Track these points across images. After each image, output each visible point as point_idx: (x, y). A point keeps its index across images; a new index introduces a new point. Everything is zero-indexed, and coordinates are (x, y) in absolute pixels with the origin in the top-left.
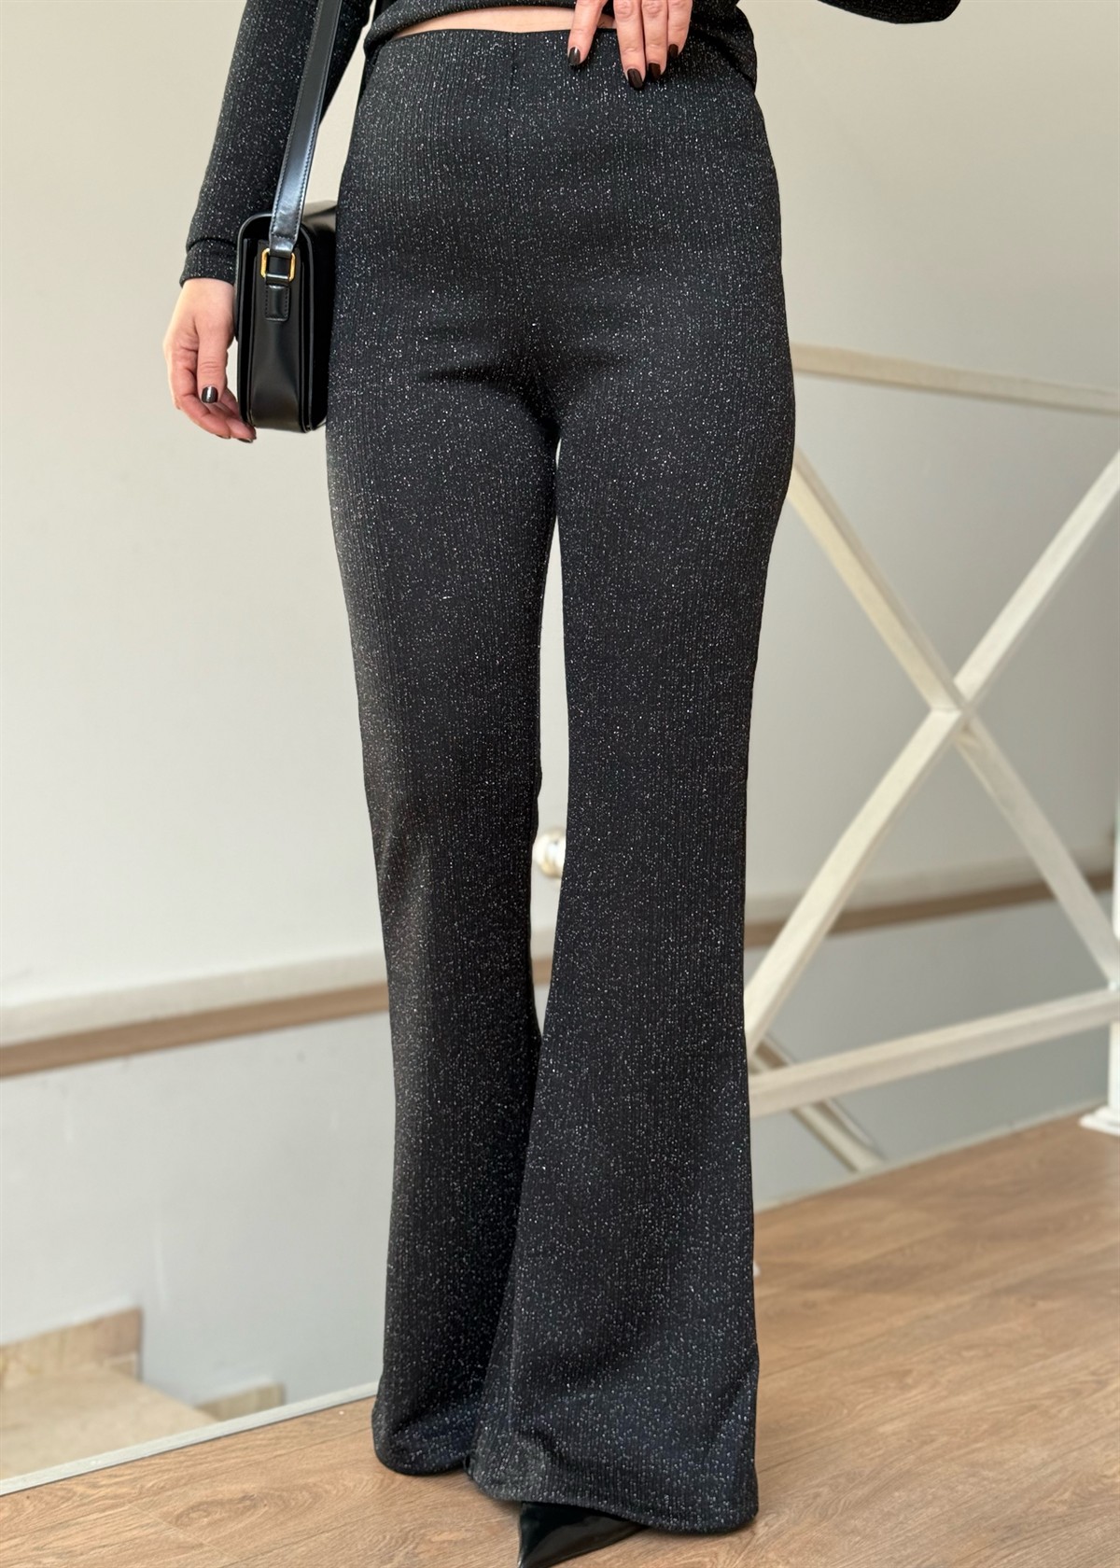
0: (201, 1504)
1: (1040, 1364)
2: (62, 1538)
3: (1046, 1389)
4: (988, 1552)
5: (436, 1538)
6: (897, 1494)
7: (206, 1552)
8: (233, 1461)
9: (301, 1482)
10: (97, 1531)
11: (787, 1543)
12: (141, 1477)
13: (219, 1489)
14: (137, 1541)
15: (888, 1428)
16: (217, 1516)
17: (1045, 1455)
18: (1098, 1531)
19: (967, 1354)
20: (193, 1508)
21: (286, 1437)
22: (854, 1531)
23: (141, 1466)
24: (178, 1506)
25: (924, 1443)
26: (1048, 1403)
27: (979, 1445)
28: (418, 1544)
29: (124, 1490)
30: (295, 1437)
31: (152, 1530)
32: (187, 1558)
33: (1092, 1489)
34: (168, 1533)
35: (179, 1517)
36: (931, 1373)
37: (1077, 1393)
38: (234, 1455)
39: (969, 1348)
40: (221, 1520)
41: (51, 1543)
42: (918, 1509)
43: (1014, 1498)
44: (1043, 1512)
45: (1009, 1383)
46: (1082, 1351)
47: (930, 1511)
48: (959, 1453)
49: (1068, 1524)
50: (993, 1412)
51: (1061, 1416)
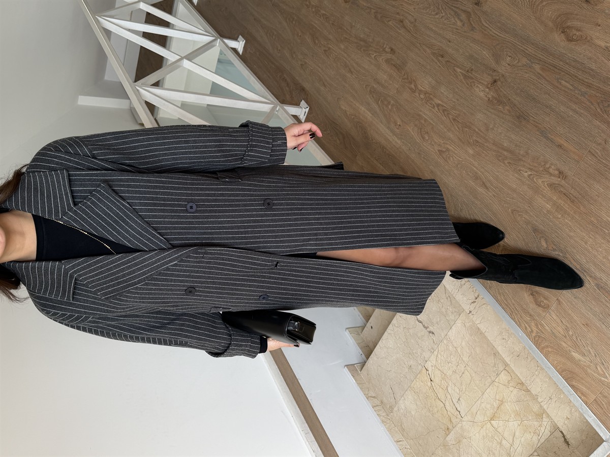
0: (537, 304)
2: (559, 332)
3: (444, 118)
4: (531, 122)
6: (506, 145)
7: (561, 297)
8: (513, 301)
10: (554, 325)
11: (535, 167)
12: (525, 321)
13: (528, 301)
14: (558, 315)
15: (471, 152)
16: (543, 299)
17: (479, 114)
18: (517, 99)
19: (427, 138)
20: (539, 305)
22: (526, 152)
23: (520, 322)
24: (540, 310)
25: (478, 142)
26: (451, 117)
27: (477, 130)
29: (533, 324)
30: (498, 290)
31: (552, 312)
32: (565, 302)
33: (496, 102)
34: (552, 308)
35: (544, 308)
36: (439, 145)
37: (444, 111)
39: (423, 138)
40: (544, 298)
41: (562, 335)
42: (513, 139)
43: (503, 119)
44: (509, 111)
45: (442, 126)
46: (421, 111)
47: (513, 136)
48: (482, 134)
49: (515, 105)
50: (459, 128)
51: (458, 113)
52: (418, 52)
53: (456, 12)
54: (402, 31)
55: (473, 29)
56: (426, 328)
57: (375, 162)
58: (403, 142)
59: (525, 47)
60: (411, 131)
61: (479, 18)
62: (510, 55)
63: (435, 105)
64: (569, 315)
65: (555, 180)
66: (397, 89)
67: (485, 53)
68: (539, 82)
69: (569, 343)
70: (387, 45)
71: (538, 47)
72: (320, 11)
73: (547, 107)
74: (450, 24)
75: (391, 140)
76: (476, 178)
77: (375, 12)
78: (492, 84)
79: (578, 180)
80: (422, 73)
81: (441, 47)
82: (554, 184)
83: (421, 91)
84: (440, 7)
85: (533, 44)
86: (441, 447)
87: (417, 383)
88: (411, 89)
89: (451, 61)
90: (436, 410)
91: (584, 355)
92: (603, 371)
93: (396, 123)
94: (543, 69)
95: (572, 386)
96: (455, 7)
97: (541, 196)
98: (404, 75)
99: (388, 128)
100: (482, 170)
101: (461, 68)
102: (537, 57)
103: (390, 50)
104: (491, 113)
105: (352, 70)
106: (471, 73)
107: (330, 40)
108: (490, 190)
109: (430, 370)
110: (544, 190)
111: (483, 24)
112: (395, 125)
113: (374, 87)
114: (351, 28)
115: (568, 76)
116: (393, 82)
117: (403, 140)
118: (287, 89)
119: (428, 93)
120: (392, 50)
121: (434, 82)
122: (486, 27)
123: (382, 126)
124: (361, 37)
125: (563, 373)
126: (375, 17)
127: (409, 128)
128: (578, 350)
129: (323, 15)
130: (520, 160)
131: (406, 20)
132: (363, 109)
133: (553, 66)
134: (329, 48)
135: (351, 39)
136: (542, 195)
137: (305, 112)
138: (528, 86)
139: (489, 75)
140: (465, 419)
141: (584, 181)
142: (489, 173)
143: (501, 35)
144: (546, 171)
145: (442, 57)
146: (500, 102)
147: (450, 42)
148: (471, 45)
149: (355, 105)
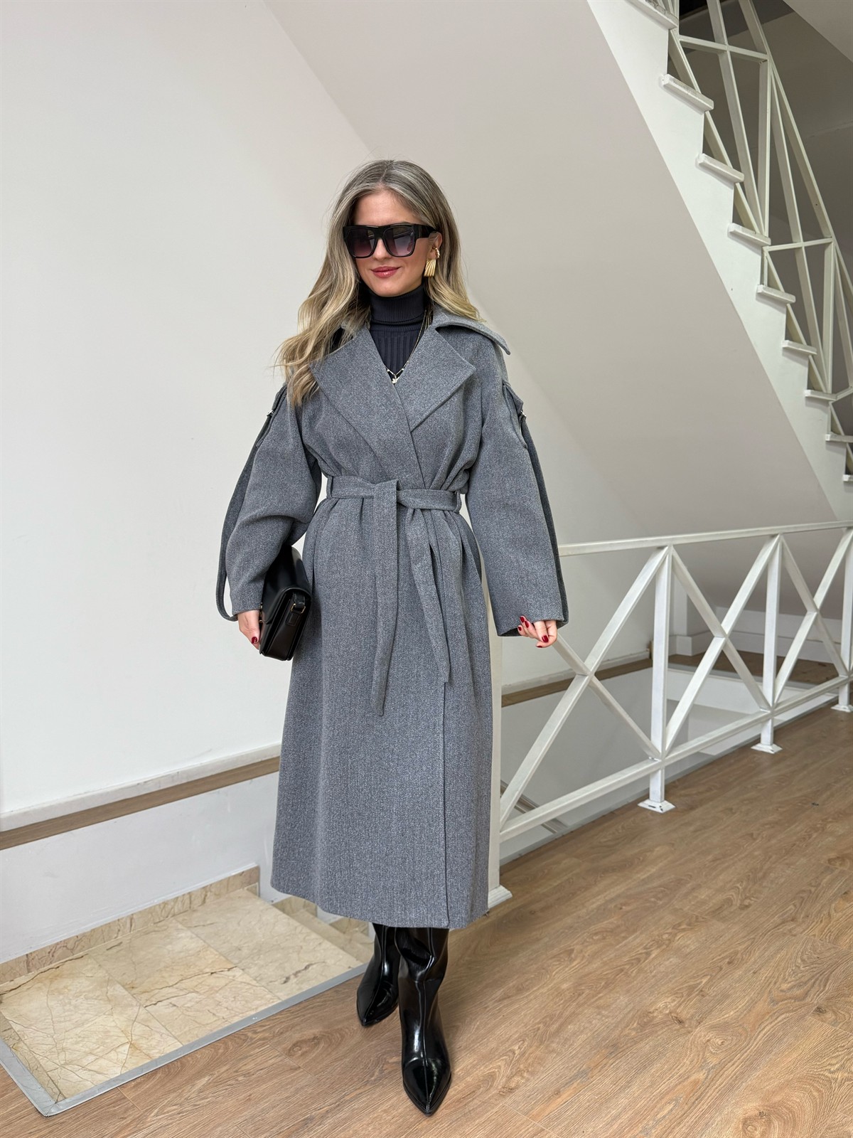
0: (297, 1042)
1: (624, 943)
2: (245, 1065)
3: (626, 959)
4: (605, 1061)
5: (391, 1061)
6: (569, 1027)
7: (302, 1072)
8: (309, 1015)
9: (336, 1028)
10: (259, 1060)
11: (527, 1059)
12: (273, 1026)
13: (305, 1033)
14: (274, 1066)
15: (565, 986)
16: (304, 1050)
17: (626, 1000)
18: (647, 1046)
19: (594, 938)
20: (295, 1045)
21: (329, 1001)
22: (553, 1051)
23: (273, 1020)
24: (288, 1045)
25: (579, 995)
26: (627, 967)
27: (601, 995)
28: (384, 1064)
29: (267, 1035)
30: (332, 1000)
31: (280, 1059)
32: (294, 1076)
33: (645, 1020)
34: (287, 1060)
35: (290, 1050)
36: (582, 951)
37: (638, 959)
38: (308, 1012)
39: (596, 934)
40: (306, 1052)
41: (240, 1068)
42: (578, 1036)
43: (615, 1027)
44: (626, 1036)
45: (612, 956)
46: (641, 933)
47: (583, 1037)
48: (593, 1000)
49: (636, 1043)
50: (607, 974)
51: (633, 975)
52: (740, 935)
53: (806, 983)
54: (777, 919)
55: (774, 1002)
56: (296, 974)
57: (566, 878)
58: (593, 911)
59: (737, 1064)
60: (610, 920)
61: (792, 1011)
62: (726, 1043)
63: (649, 950)
64: (271, 1079)
65: (500, 1082)
66: (681, 909)
67: (732, 1013)
68: (673, 1075)
69: (225, 1075)
70: (755, 901)
71: (736, 1080)
72: (816, 832)
73: (628, 1082)
74: (784, 975)
75: (600, 897)
76: (520, 990)
77: (810, 891)
78: (677, 1018)
79: (495, 1110)
80: (704, 938)
81: (746, 962)
82: (493, 1081)
83: (676, 935)
84: (815, 966)
85: (742, 1073)
86: (107, 978)
87: (213, 956)
88: (680, 924)
89: (722, 972)
90: (165, 975)
91: (201, 1091)
92: (168, 1112)
93: (625, 905)
94: (696, 1082)
95: (156, 1071)
96: (814, 983)
97: (475, 1062)
98: (703, 918)
99: (619, 896)
100: (532, 997)
101: (707, 983)
102: (718, 1077)
103: (747, 904)
104: (627, 1014)
105: (718, 862)
106: (697, 995)
107: (769, 840)
108: (496, 1004)
109: (230, 973)
110: (486, 1067)
111: (783, 1014)
112: (622, 904)
113: (689, 883)
114: (787, 864)
115: (681, 1114)
116: (694, 905)
117: (595, 911)
118: (694, 792)
119: (670, 943)
120: (747, 907)
121: (688, 950)
122: (778, 1017)
123: (623, 889)
124: (771, 874)
125: (179, 1064)
126: (804, 891)
127: (615, 918)
128: (211, 1085)
129: (810, 836)
130: (542, 1042)
131: (794, 925)
132: (653, 870)
133: (701, 1095)
134: (755, 839)
135: (768, 863)
136: (477, 1064)
137: (654, 807)
138: (668, 1062)
139: (693, 1016)
140: (142, 1011)
141: (493, 1117)
142: (526, 1004)
143: (761, 1035)
144: (519, 1072)
145: (729, 963)
146: (643, 1026)
147: (754, 973)
148: (747, 998)
149: (661, 862)
